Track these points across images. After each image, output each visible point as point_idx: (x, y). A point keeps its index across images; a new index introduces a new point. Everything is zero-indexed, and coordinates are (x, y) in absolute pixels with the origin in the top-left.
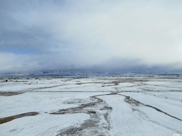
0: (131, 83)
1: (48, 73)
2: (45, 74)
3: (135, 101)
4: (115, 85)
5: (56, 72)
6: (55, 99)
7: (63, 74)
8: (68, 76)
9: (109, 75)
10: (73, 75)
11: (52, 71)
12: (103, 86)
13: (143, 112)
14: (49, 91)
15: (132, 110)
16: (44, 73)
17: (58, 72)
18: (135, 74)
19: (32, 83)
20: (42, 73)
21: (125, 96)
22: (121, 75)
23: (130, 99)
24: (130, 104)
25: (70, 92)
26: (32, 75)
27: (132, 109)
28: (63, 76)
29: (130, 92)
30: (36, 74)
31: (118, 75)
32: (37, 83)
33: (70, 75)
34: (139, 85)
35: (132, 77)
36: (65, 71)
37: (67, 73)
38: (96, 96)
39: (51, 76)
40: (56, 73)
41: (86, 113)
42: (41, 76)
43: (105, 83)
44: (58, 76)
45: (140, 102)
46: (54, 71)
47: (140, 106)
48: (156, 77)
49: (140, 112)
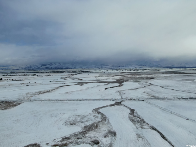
0: (136, 82)
1: (46, 65)
2: (43, 67)
3: (139, 118)
4: (120, 86)
5: (56, 64)
6: (56, 117)
7: (63, 66)
8: (68, 68)
9: (113, 68)
10: (74, 68)
11: (51, 64)
12: (106, 89)
13: (148, 142)
14: (49, 100)
15: (136, 136)
16: (42, 65)
17: (57, 65)
18: (140, 66)
19: (29, 83)
20: (39, 66)
21: (129, 108)
22: (125, 67)
23: (135, 114)
24: (135, 124)
25: (71, 100)
26: (29, 67)
27: (136, 134)
28: (63, 69)
29: (135, 100)
30: (34, 67)
31: (122, 68)
32: (35, 83)
33: (70, 68)
34: (144, 87)
35: (137, 70)
36: (65, 63)
37: (67, 65)
38: (99, 108)
39: (50, 69)
40: (56, 66)
41: (90, 144)
42: (39, 69)
43: (109, 83)
44: (57, 69)
45: (145, 120)
46: (53, 64)
47: (144, 128)
48: (162, 71)
49: (145, 141)
